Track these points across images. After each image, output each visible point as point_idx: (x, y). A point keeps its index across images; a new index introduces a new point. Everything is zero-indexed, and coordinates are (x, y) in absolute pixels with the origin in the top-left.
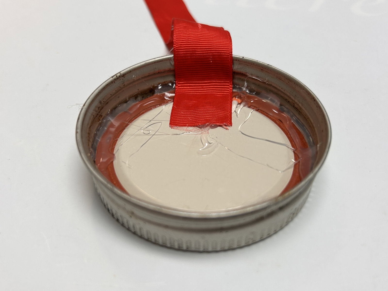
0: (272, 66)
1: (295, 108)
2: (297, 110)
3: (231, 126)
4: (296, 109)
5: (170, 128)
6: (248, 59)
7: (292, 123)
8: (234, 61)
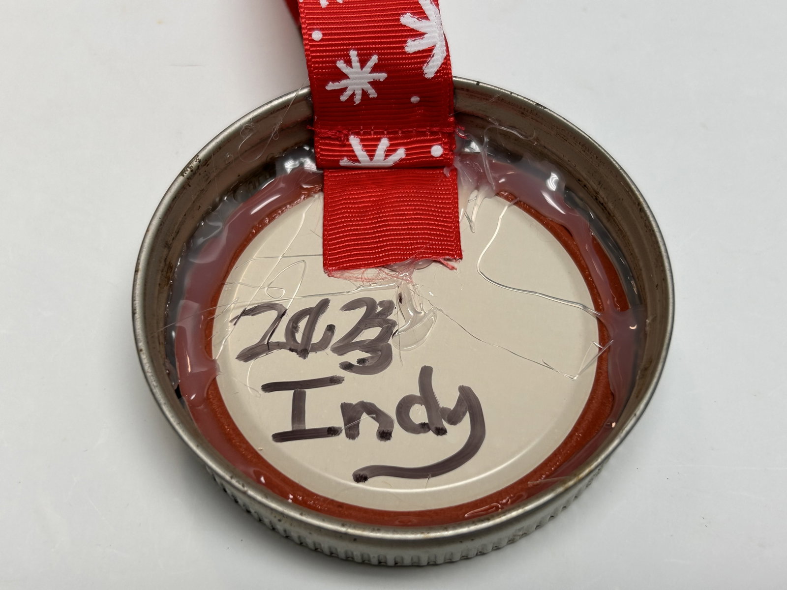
0: (546, 110)
1: (600, 203)
2: (604, 209)
3: (461, 258)
4: (602, 206)
5: (326, 274)
6: (490, 87)
7: (594, 239)
8: (457, 91)
